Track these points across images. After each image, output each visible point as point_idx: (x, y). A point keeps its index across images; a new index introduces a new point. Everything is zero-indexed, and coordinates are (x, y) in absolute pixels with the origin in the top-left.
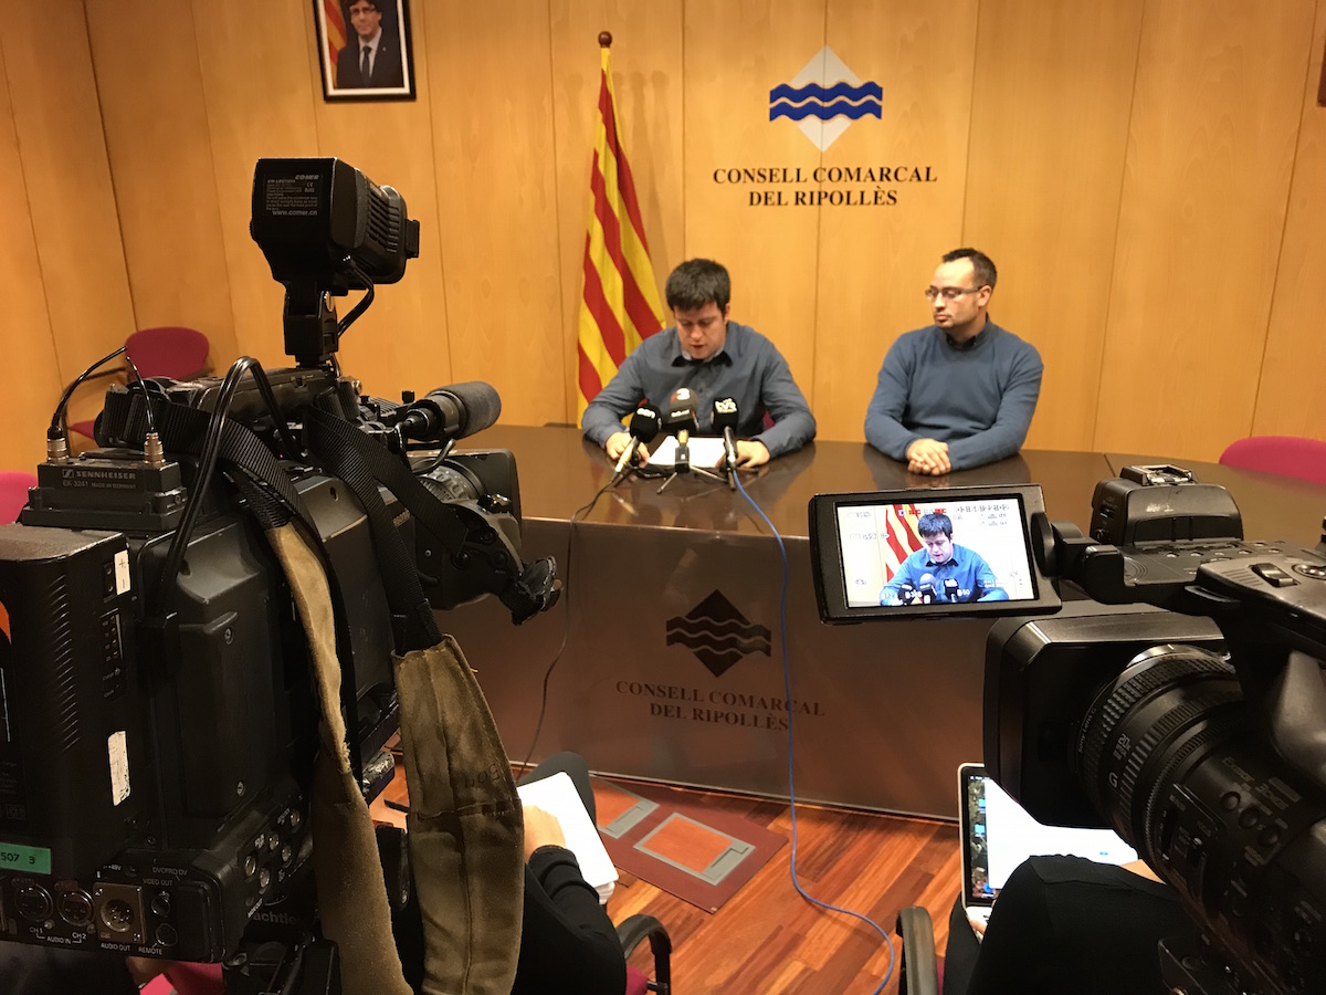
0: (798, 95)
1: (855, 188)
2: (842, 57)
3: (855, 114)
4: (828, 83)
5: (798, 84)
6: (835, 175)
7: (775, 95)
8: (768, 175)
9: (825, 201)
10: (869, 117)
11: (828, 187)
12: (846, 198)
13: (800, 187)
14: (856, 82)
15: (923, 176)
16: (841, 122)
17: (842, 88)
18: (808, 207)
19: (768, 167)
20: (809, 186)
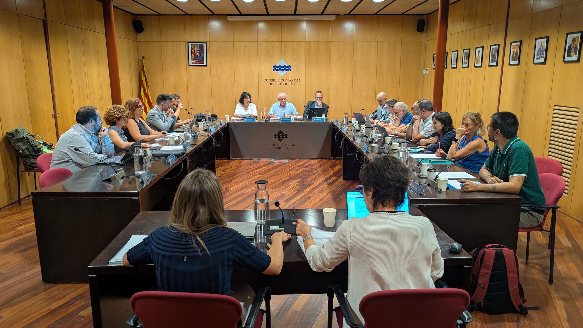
0: (278, 67)
1: (288, 82)
2: (285, 61)
3: (287, 70)
4: (282, 65)
5: (277, 65)
6: (284, 80)
7: (274, 67)
8: (273, 80)
9: (283, 85)
10: (289, 71)
11: (283, 82)
12: (286, 84)
13: (279, 82)
14: (287, 65)
15: (299, 81)
16: (285, 71)
17: (285, 66)
18: (280, 86)
19: (273, 79)
20: (280, 82)
